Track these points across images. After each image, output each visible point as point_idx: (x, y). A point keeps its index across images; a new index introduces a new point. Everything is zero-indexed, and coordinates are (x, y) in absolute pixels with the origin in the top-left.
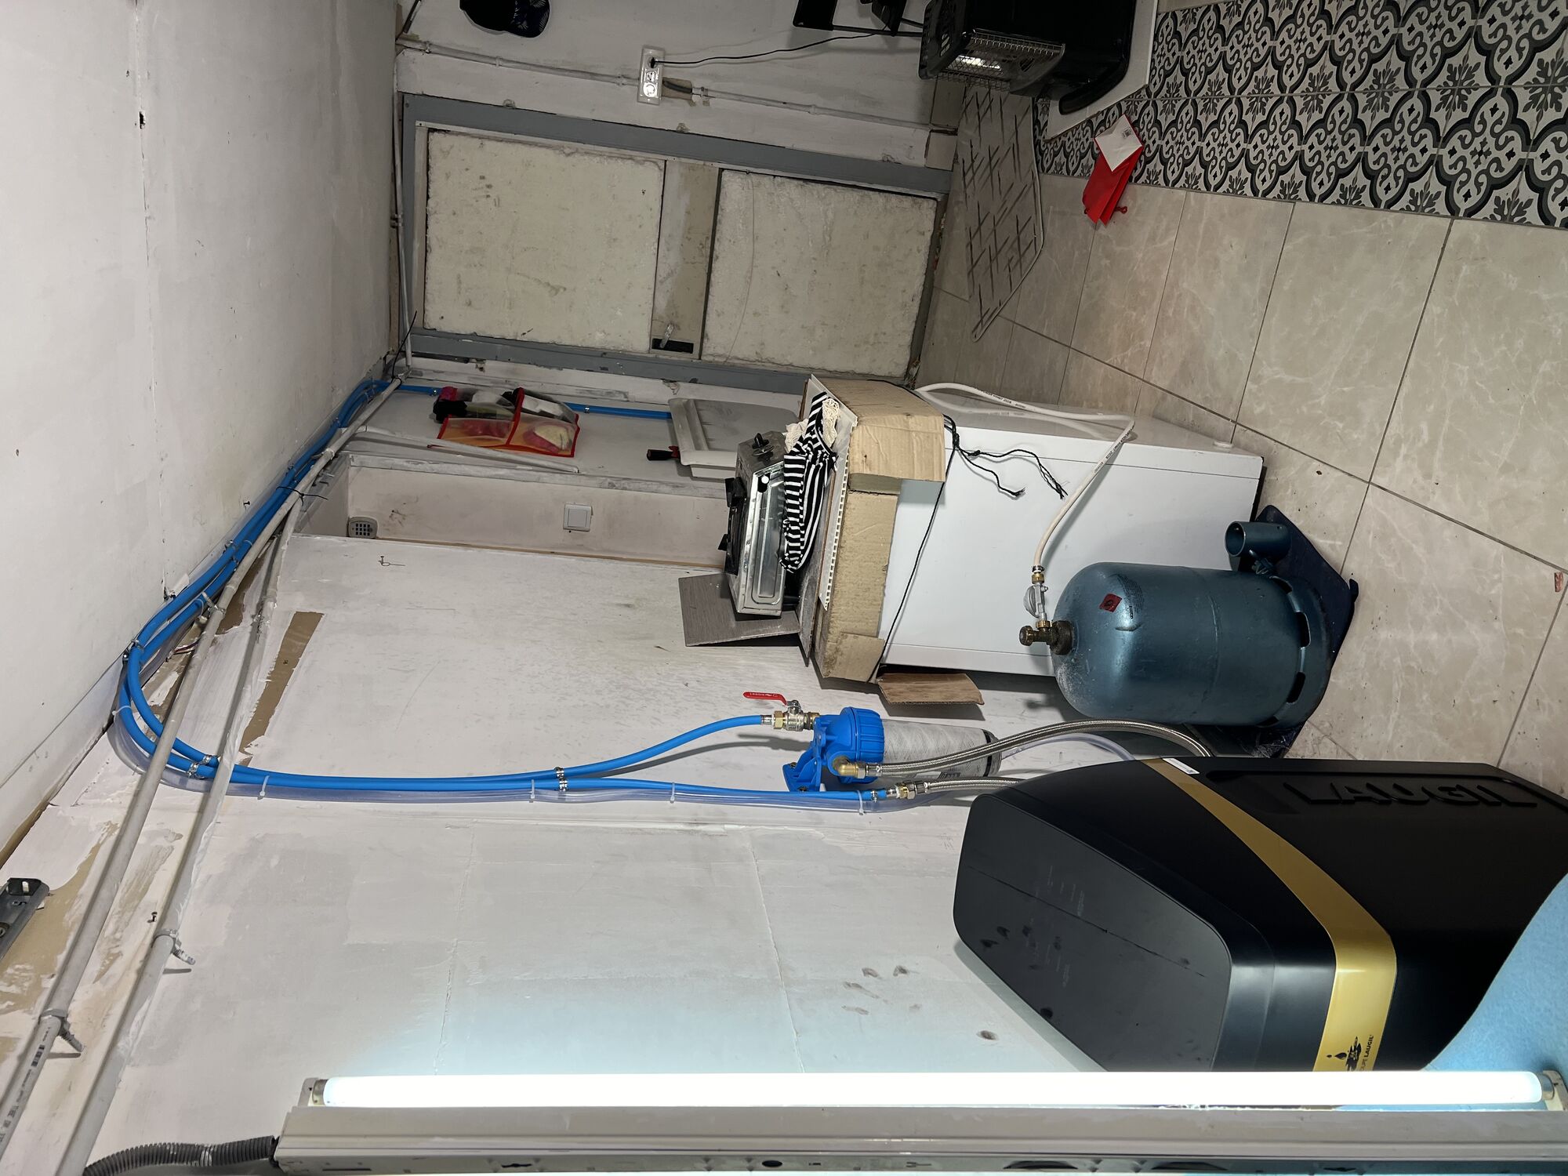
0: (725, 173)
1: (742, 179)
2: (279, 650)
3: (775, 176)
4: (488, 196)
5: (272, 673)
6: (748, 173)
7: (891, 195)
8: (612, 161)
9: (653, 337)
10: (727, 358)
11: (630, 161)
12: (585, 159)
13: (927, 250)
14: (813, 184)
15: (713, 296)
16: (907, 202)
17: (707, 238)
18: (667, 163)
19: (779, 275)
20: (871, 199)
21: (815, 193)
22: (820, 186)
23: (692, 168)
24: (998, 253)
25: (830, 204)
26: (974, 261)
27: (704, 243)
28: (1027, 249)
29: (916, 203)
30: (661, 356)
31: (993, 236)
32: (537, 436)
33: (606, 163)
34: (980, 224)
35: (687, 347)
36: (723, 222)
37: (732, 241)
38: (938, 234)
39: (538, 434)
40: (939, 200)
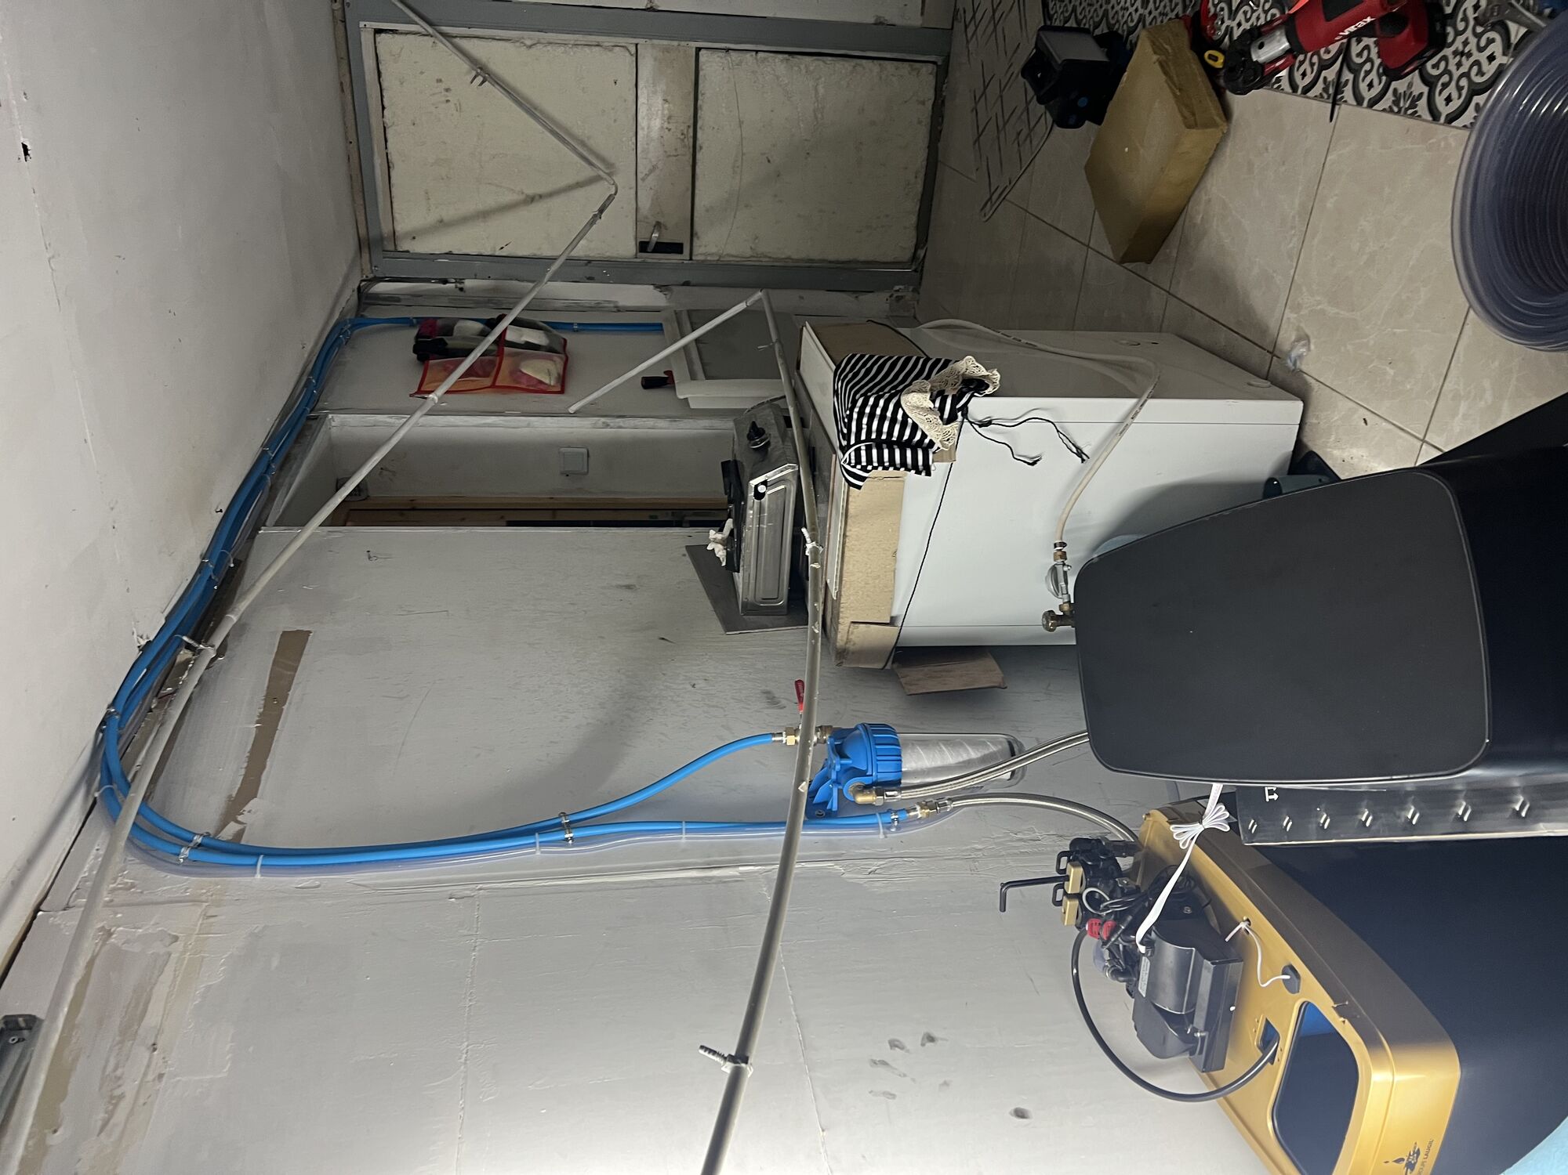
0: (702, 52)
1: (722, 58)
2: (266, 685)
3: (757, 52)
4: (448, 101)
5: (261, 715)
6: (727, 50)
7: (887, 62)
8: (579, 50)
9: (639, 240)
10: (720, 257)
11: (597, 48)
12: (548, 51)
13: (929, 120)
14: (799, 57)
15: (700, 190)
16: (905, 67)
17: (689, 127)
18: (639, 46)
19: (769, 161)
20: (864, 68)
21: (802, 67)
22: (808, 59)
23: (667, 50)
24: (1005, 124)
25: (820, 77)
26: (981, 129)
27: (685, 133)
28: (1037, 123)
29: (913, 70)
30: (649, 261)
31: (999, 102)
32: (523, 373)
33: (572, 53)
34: (985, 88)
35: (677, 248)
36: (704, 108)
37: (716, 128)
38: (940, 101)
39: (525, 371)
40: (939, 63)
